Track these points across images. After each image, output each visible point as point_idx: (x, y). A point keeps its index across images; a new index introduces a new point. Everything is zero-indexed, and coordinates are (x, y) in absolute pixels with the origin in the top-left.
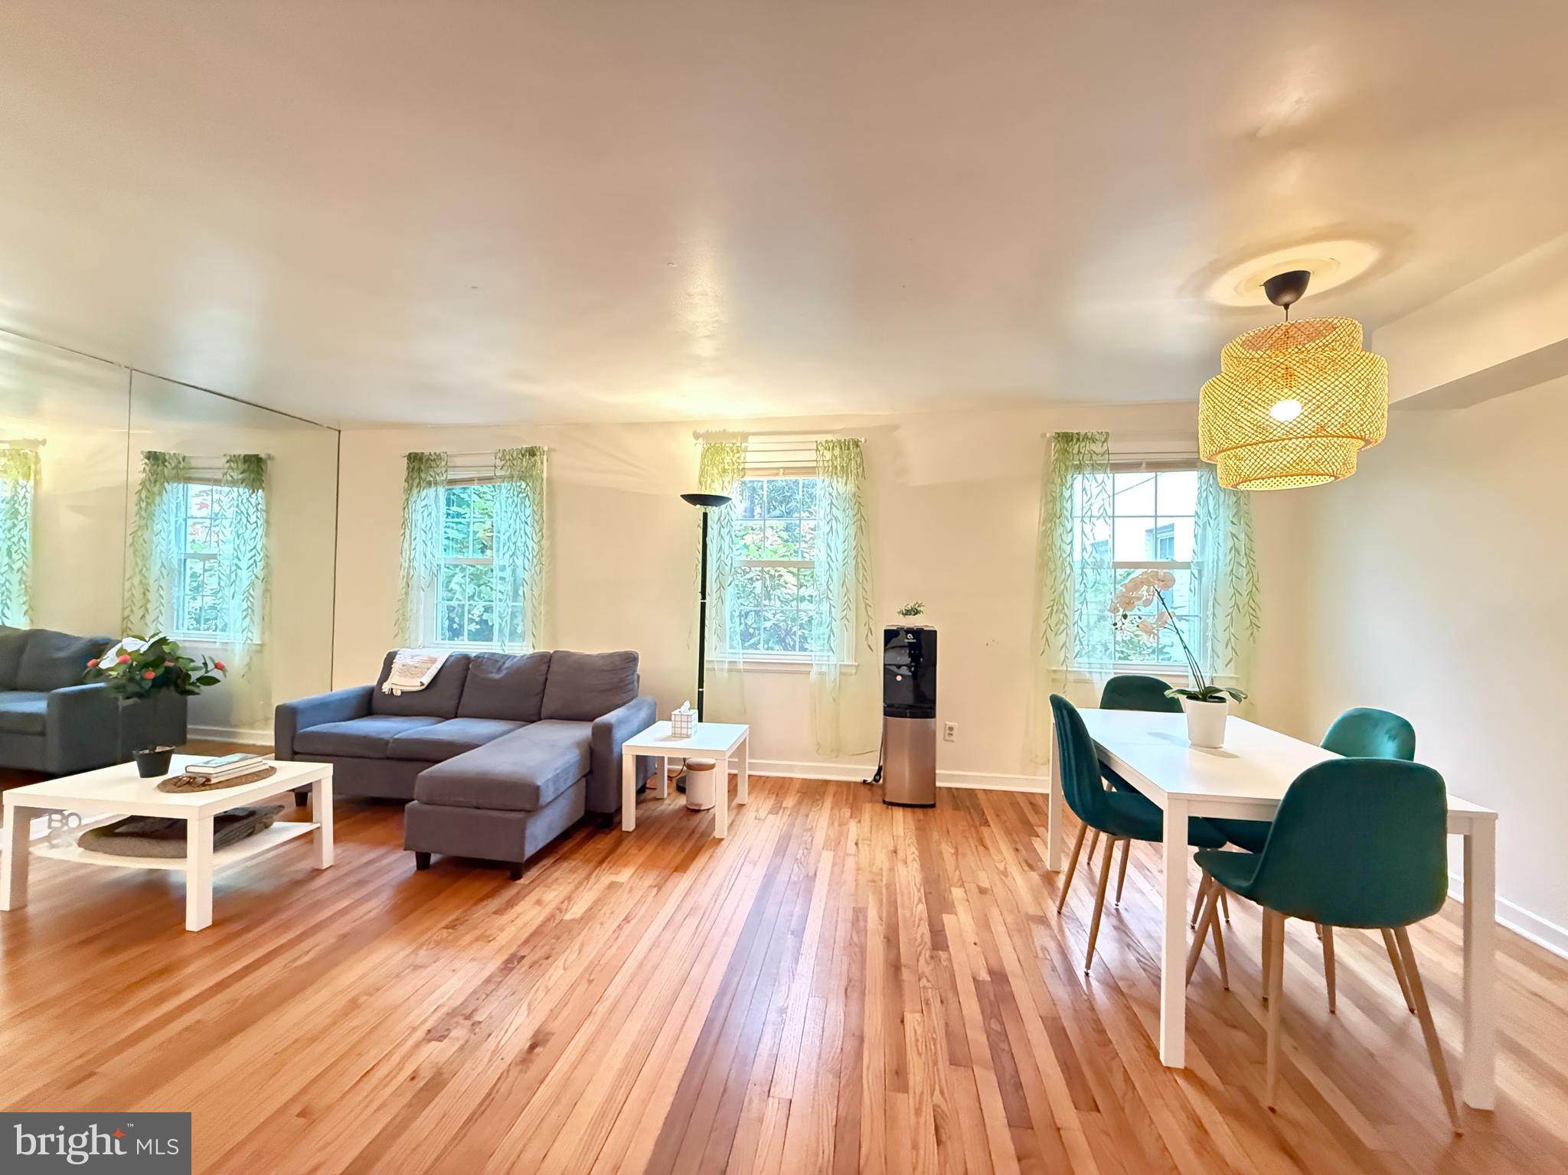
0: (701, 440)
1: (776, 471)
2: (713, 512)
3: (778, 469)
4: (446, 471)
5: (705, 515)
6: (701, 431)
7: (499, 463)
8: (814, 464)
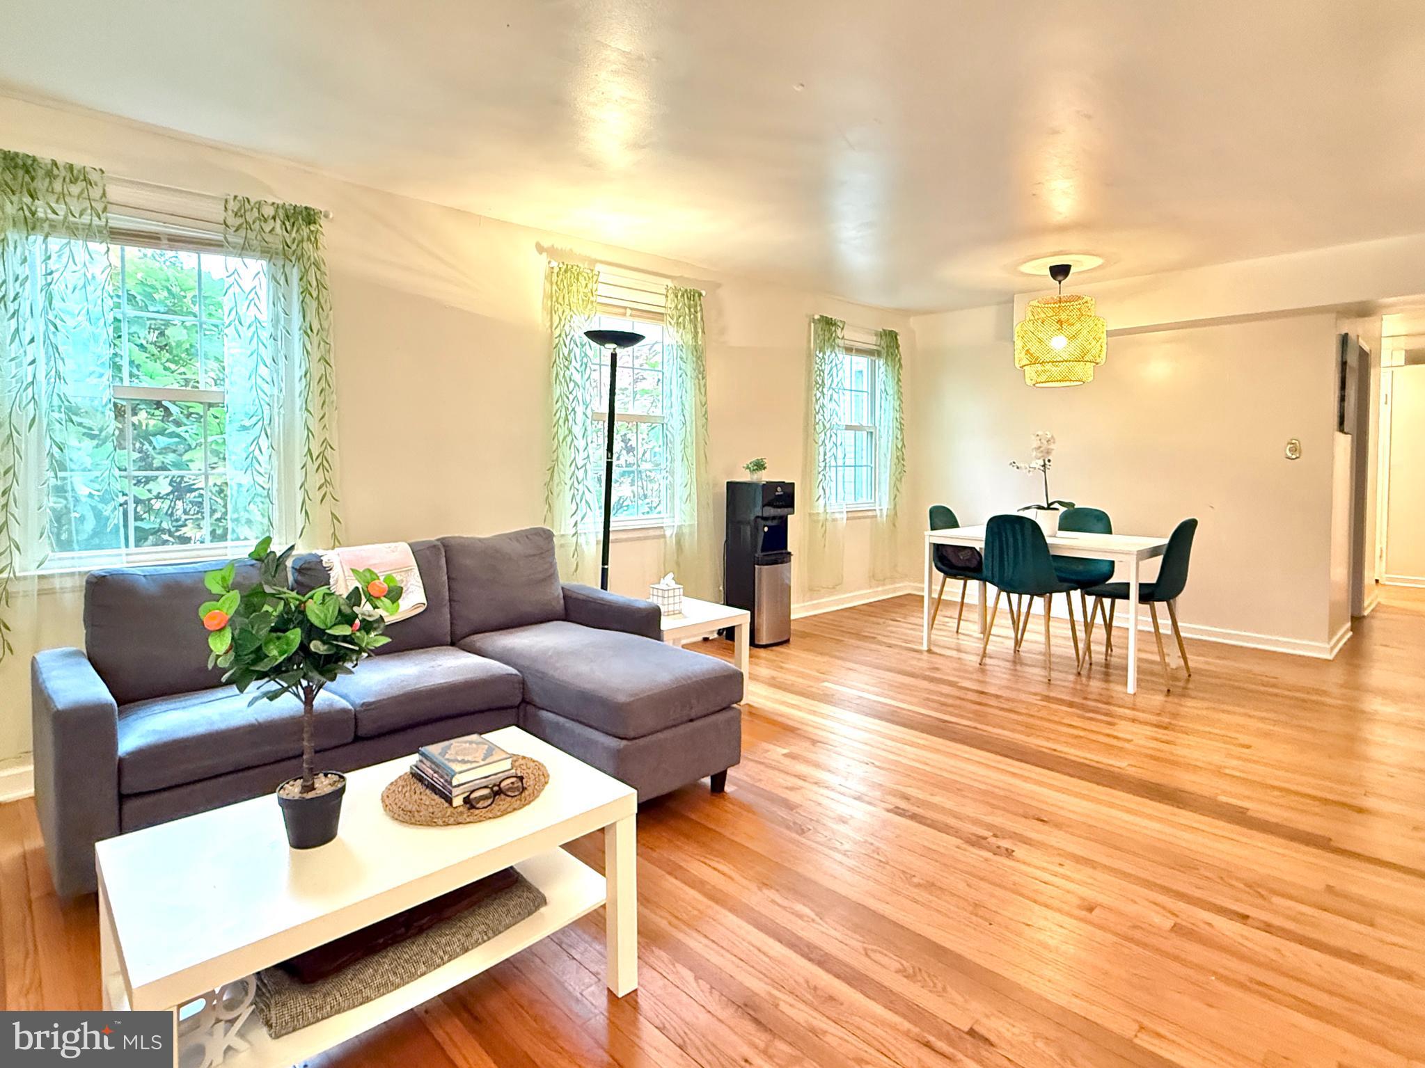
0: (545, 254)
1: (622, 311)
2: (624, 353)
3: (625, 308)
4: (105, 210)
5: (614, 356)
6: (546, 243)
7: (234, 221)
8: (662, 310)
